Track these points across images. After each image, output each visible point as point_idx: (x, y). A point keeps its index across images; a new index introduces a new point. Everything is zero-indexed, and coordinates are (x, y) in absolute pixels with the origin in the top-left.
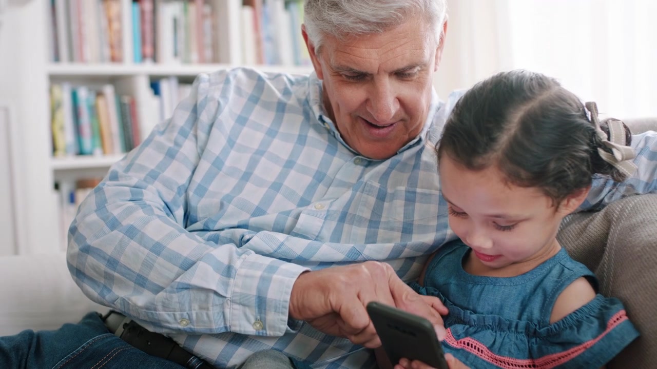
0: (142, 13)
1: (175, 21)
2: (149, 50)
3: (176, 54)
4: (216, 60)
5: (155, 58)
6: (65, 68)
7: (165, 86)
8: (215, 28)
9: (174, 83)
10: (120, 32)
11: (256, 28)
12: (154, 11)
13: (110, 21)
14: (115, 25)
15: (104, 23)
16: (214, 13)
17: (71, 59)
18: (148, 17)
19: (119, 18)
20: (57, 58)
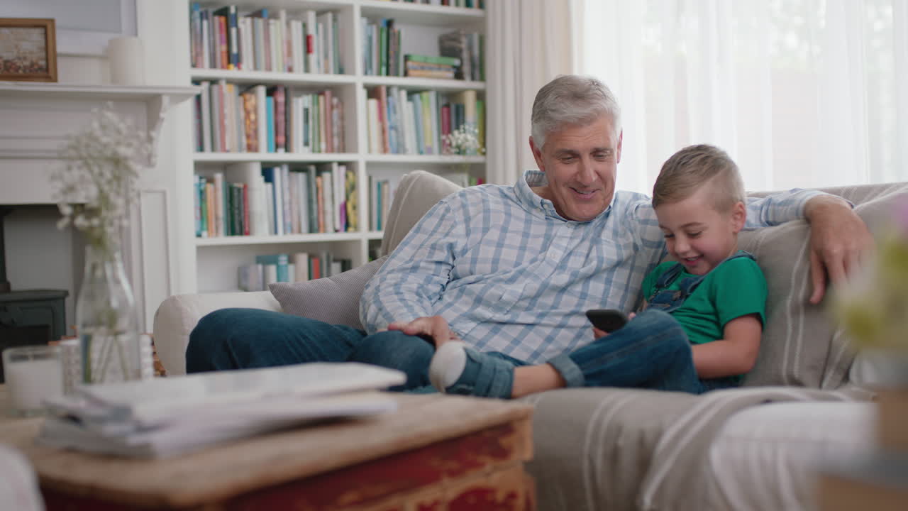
0: (276, 104)
1: (306, 111)
2: (282, 139)
3: (306, 144)
4: (343, 149)
5: (287, 148)
6: (208, 156)
7: (277, 172)
8: (342, 118)
9: (286, 169)
10: (256, 122)
11: (381, 118)
12: (287, 103)
13: (247, 113)
14: (252, 117)
15: (243, 114)
16: (341, 102)
17: (213, 149)
18: (281, 108)
19: (256, 110)
20: (201, 148)
